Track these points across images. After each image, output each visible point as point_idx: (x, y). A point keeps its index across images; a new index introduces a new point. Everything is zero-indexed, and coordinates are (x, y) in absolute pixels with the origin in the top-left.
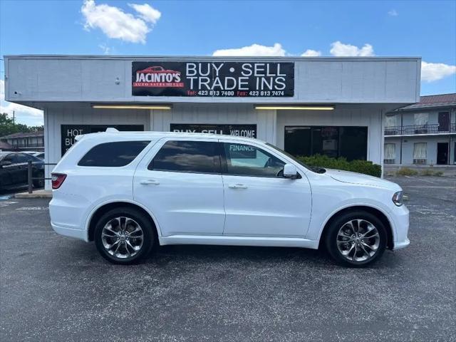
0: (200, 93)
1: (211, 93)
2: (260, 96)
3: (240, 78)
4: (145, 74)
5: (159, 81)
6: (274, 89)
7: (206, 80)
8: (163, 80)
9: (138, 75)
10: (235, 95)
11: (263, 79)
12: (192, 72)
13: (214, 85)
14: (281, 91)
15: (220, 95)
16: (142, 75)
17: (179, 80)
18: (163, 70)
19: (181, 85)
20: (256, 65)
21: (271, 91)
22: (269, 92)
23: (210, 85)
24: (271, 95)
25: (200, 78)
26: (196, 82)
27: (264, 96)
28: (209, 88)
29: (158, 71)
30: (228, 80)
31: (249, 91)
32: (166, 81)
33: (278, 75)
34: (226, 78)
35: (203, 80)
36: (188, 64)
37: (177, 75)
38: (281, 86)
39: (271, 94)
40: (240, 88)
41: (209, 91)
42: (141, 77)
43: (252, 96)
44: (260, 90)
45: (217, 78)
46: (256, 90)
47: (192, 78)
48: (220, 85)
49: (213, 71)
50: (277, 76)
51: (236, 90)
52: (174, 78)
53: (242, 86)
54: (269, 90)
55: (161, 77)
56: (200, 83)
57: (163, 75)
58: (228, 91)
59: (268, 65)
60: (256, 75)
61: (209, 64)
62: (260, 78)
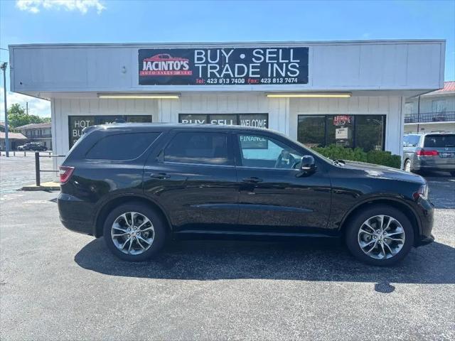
0: (209, 81)
1: (221, 81)
2: (272, 83)
3: (251, 65)
4: (152, 62)
5: (166, 69)
6: (287, 76)
7: (215, 68)
8: (171, 68)
9: (145, 63)
10: (246, 83)
11: (275, 65)
12: (201, 59)
13: (224, 72)
14: (295, 78)
15: (230, 83)
16: (149, 63)
17: (187, 67)
18: (170, 58)
19: (190, 73)
20: (268, 51)
21: (284, 78)
22: (282, 79)
23: (220, 72)
24: (284, 83)
25: (209, 65)
26: (205, 69)
27: (276, 83)
28: (218, 76)
29: (165, 58)
30: (238, 67)
31: (260, 78)
32: (174, 69)
33: (292, 61)
34: (237, 65)
35: (212, 68)
36: (196, 51)
37: (185, 63)
38: (295, 73)
39: (284, 81)
40: (251, 76)
41: (218, 79)
42: (148, 66)
43: (264, 83)
44: (272, 77)
45: (227, 65)
46: (268, 78)
47: (200, 66)
48: (230, 72)
49: (223, 58)
50: (290, 62)
51: (247, 78)
52: (182, 66)
53: (253, 73)
54: (281, 76)
55: (169, 65)
56: (209, 71)
57: (171, 63)
58: (238, 78)
59: (281, 51)
60: (267, 61)
61: (218, 51)
62: (272, 64)
